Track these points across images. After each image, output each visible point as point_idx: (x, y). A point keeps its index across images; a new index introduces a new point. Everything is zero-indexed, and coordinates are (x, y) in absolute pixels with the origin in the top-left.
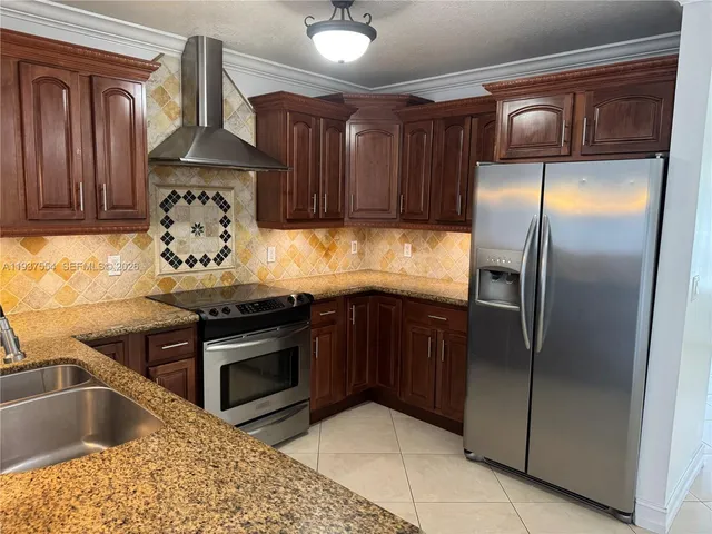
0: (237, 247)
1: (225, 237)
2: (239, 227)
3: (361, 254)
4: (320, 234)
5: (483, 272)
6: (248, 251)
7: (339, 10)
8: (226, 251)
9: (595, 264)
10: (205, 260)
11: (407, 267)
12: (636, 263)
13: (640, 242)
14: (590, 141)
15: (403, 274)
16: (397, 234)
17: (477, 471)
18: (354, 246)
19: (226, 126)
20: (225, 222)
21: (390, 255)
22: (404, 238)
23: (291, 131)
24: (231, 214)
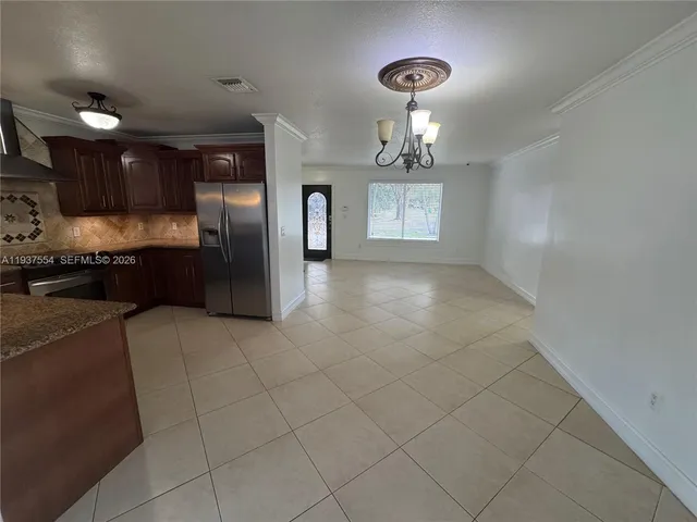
0: (47, 228)
1: (37, 222)
2: (46, 217)
3: (146, 230)
4: (114, 219)
5: (206, 231)
6: (57, 230)
7: (96, 101)
8: (38, 232)
9: (247, 226)
10: (20, 237)
11: (176, 235)
12: (260, 226)
13: (260, 217)
14: (242, 174)
15: (174, 239)
16: (167, 218)
17: (216, 319)
18: (140, 226)
19: (24, 154)
20: (34, 213)
21: (164, 229)
22: (172, 220)
23: (79, 160)
24: (37, 208)
